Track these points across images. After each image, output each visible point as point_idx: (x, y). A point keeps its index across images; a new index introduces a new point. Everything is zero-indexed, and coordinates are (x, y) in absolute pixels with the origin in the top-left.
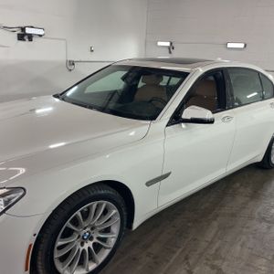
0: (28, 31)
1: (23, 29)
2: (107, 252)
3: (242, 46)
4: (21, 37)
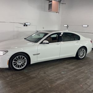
0: (26, 24)
1: (25, 24)
2: (24, 66)
3: (87, 26)
4: (24, 25)
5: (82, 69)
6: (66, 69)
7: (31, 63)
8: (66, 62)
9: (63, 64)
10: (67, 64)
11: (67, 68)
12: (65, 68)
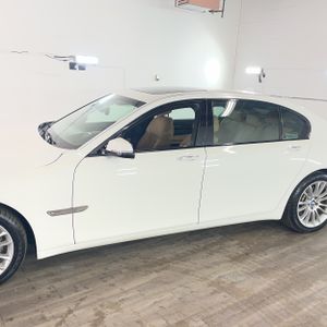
5: (311, 298)
6: (220, 297)
7: (41, 254)
8: (234, 247)
9: (216, 258)
10: (236, 259)
11: (230, 289)
12: (219, 286)
